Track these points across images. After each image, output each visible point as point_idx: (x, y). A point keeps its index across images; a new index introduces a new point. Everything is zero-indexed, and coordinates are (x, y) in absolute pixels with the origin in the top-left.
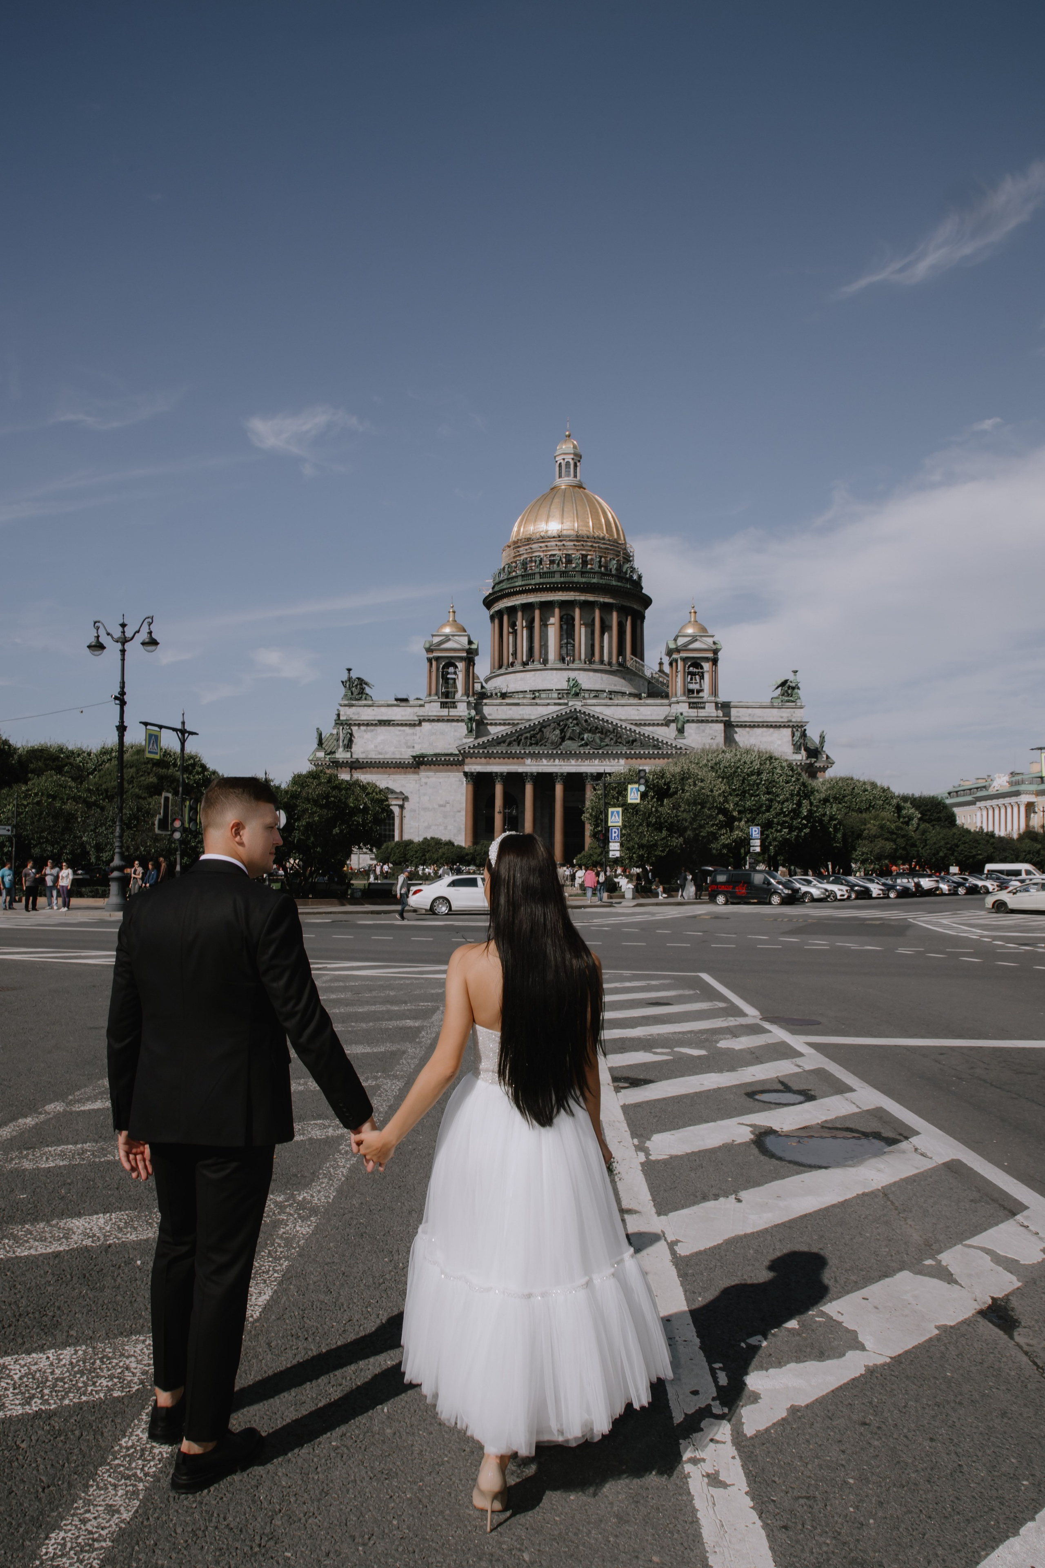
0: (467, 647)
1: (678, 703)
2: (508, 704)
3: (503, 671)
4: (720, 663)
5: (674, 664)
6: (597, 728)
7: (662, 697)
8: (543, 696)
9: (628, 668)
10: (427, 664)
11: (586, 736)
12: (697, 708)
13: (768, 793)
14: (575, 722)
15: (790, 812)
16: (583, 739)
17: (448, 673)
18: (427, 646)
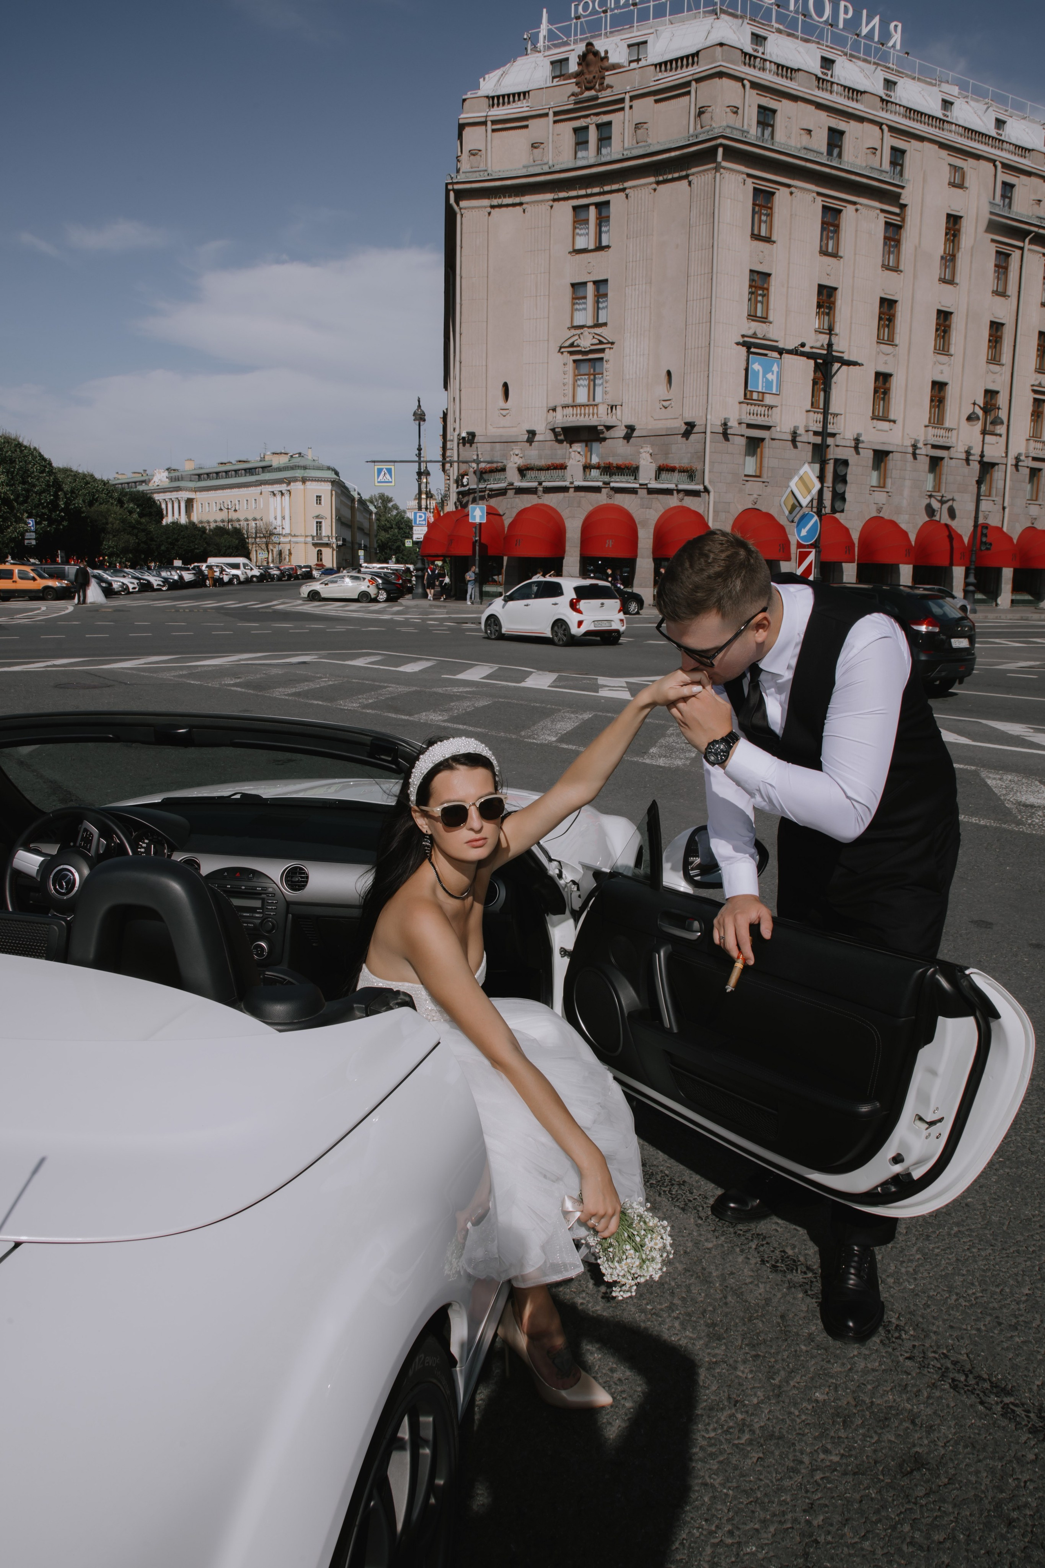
13: (24, 483)
15: (48, 503)
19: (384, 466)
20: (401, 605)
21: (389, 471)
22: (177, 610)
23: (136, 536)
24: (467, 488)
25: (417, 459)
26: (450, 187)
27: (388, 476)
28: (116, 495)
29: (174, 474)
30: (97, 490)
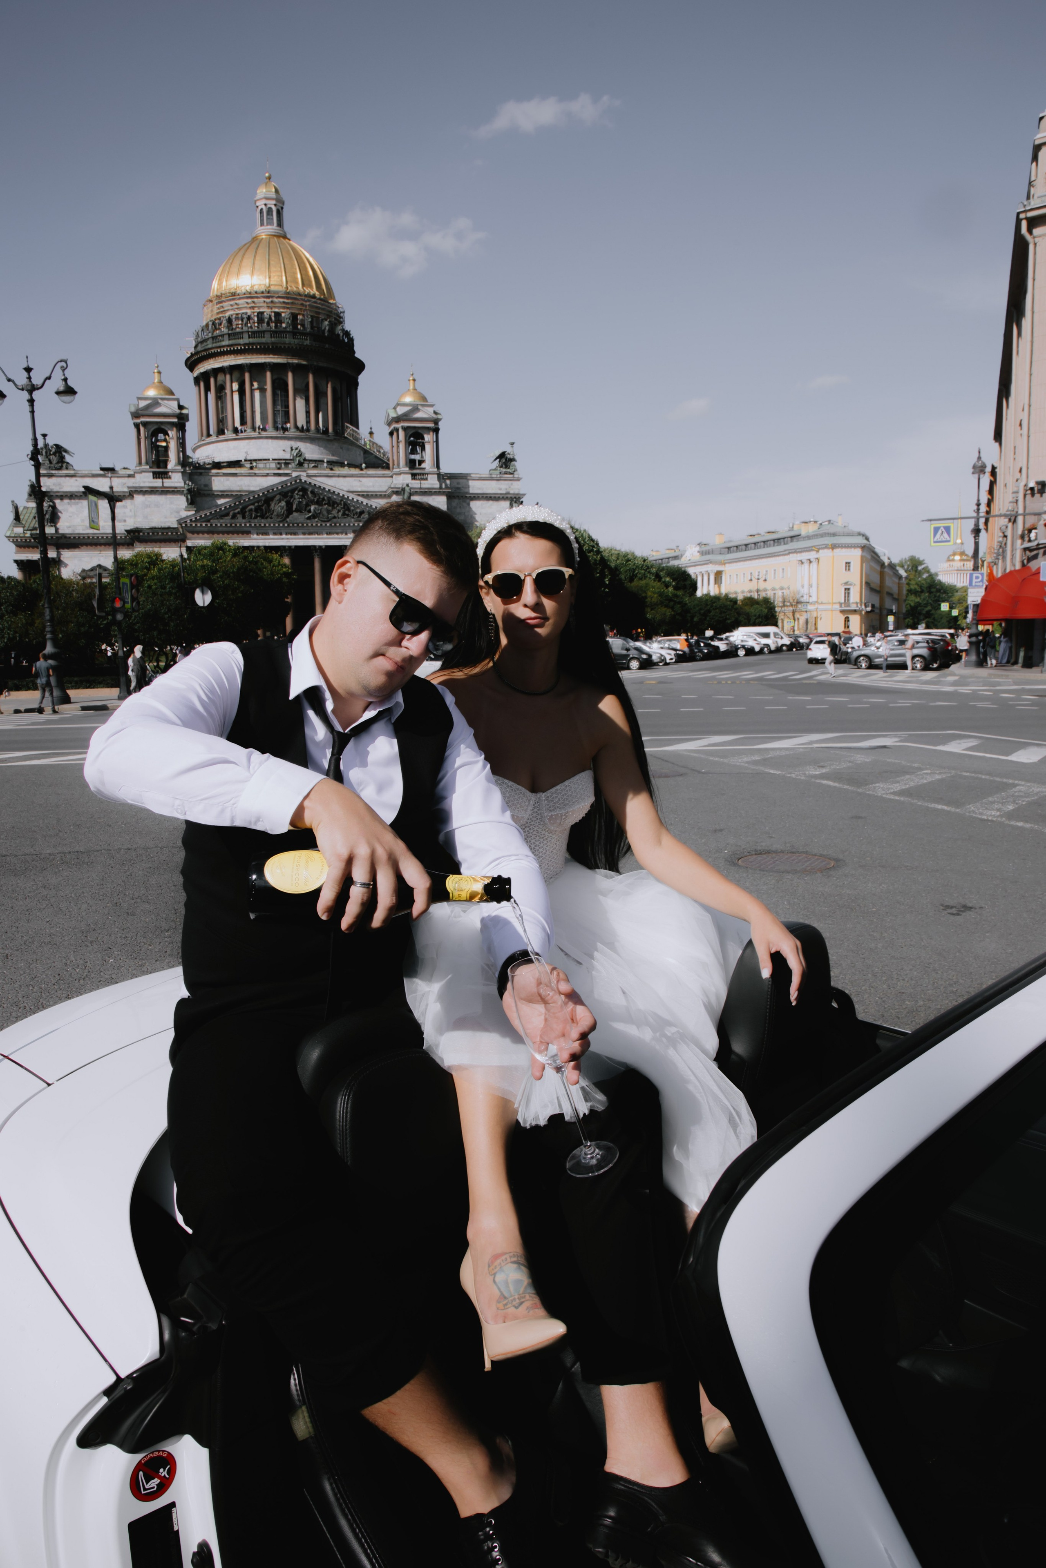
0: (178, 411)
1: (400, 474)
2: (225, 475)
3: (213, 438)
4: (440, 432)
5: (395, 434)
6: (323, 499)
7: (383, 468)
8: (261, 465)
9: (346, 438)
10: (134, 431)
11: (312, 508)
12: (419, 479)
14: (301, 493)
16: (310, 511)
17: (157, 441)
18: (133, 409)
19: (942, 524)
20: (954, 675)
21: (947, 529)
22: (719, 681)
23: (672, 608)
24: (1035, 543)
25: (975, 515)
26: (1022, 216)
27: (945, 535)
28: (654, 570)
29: (704, 548)
30: (637, 566)
